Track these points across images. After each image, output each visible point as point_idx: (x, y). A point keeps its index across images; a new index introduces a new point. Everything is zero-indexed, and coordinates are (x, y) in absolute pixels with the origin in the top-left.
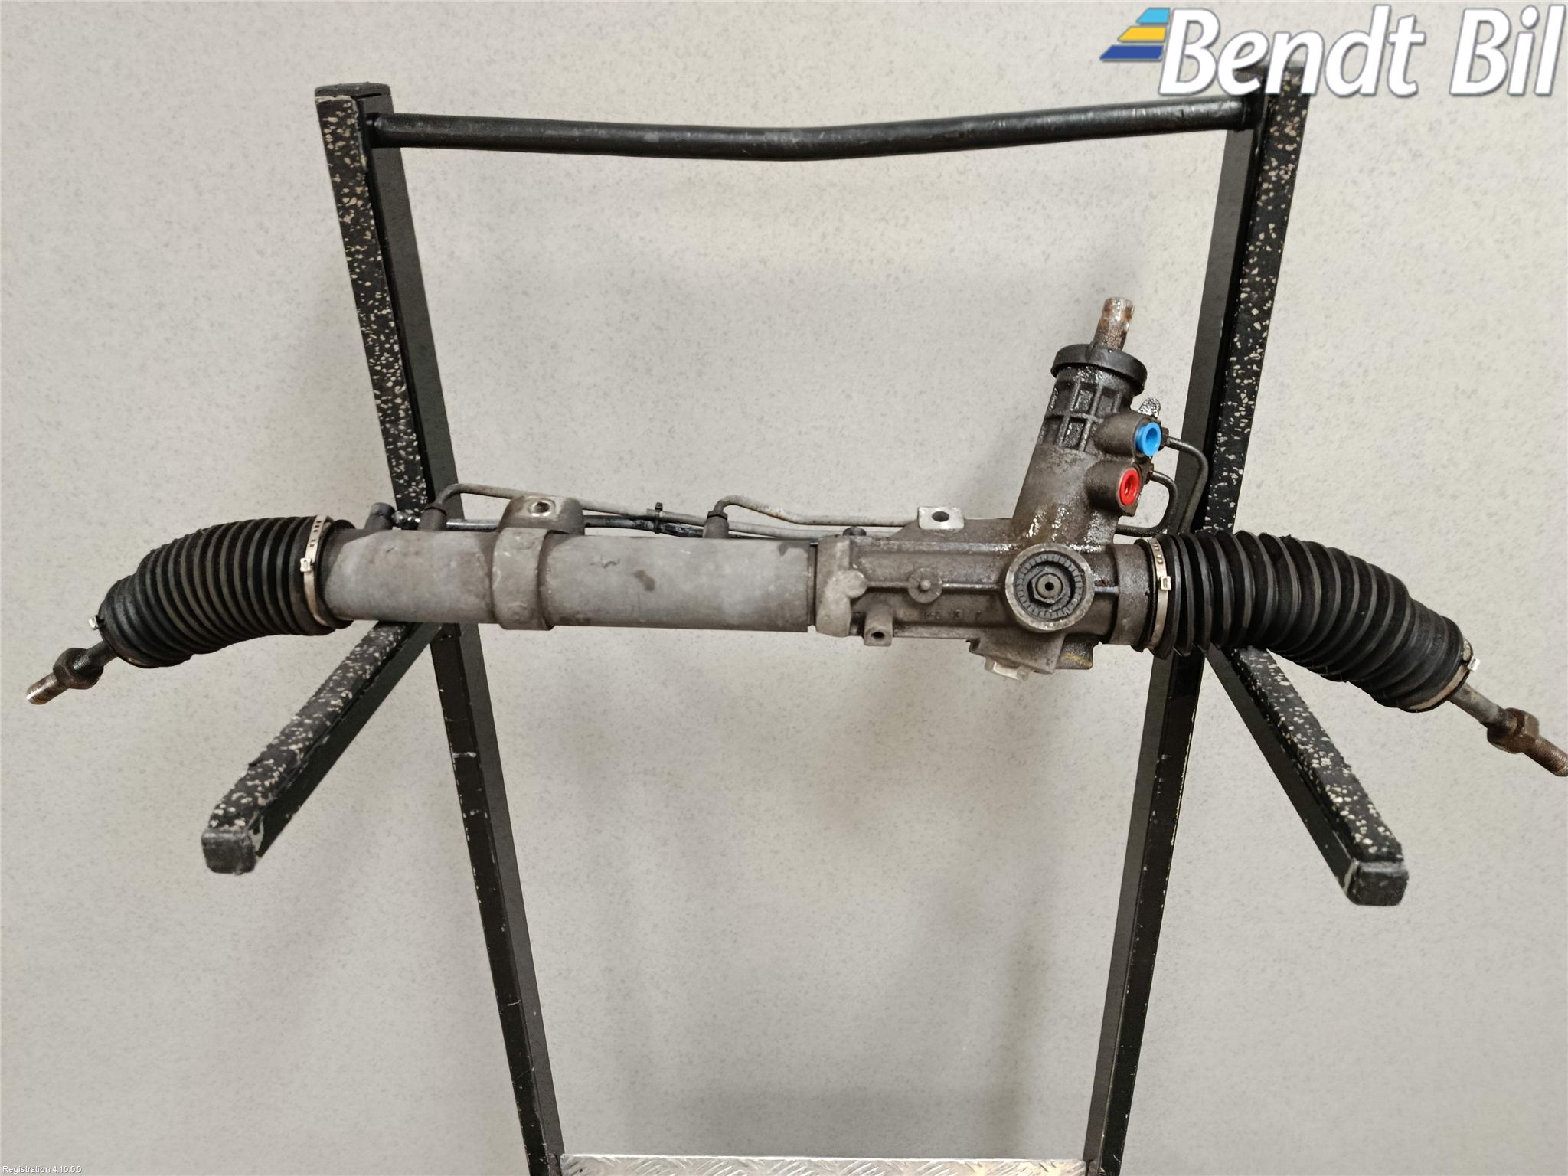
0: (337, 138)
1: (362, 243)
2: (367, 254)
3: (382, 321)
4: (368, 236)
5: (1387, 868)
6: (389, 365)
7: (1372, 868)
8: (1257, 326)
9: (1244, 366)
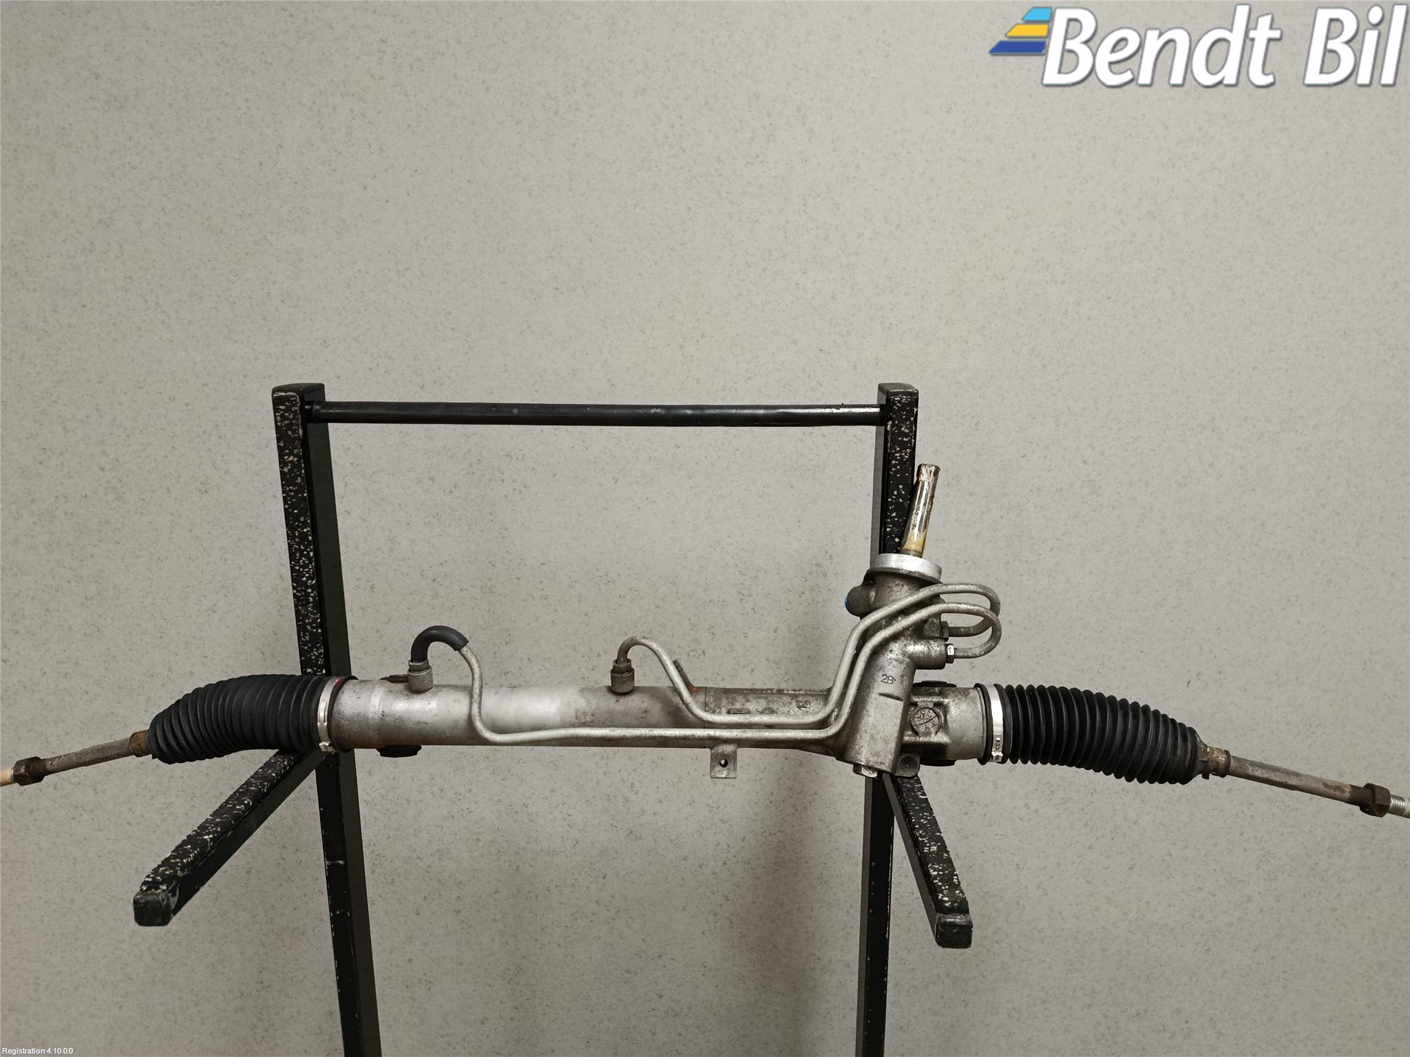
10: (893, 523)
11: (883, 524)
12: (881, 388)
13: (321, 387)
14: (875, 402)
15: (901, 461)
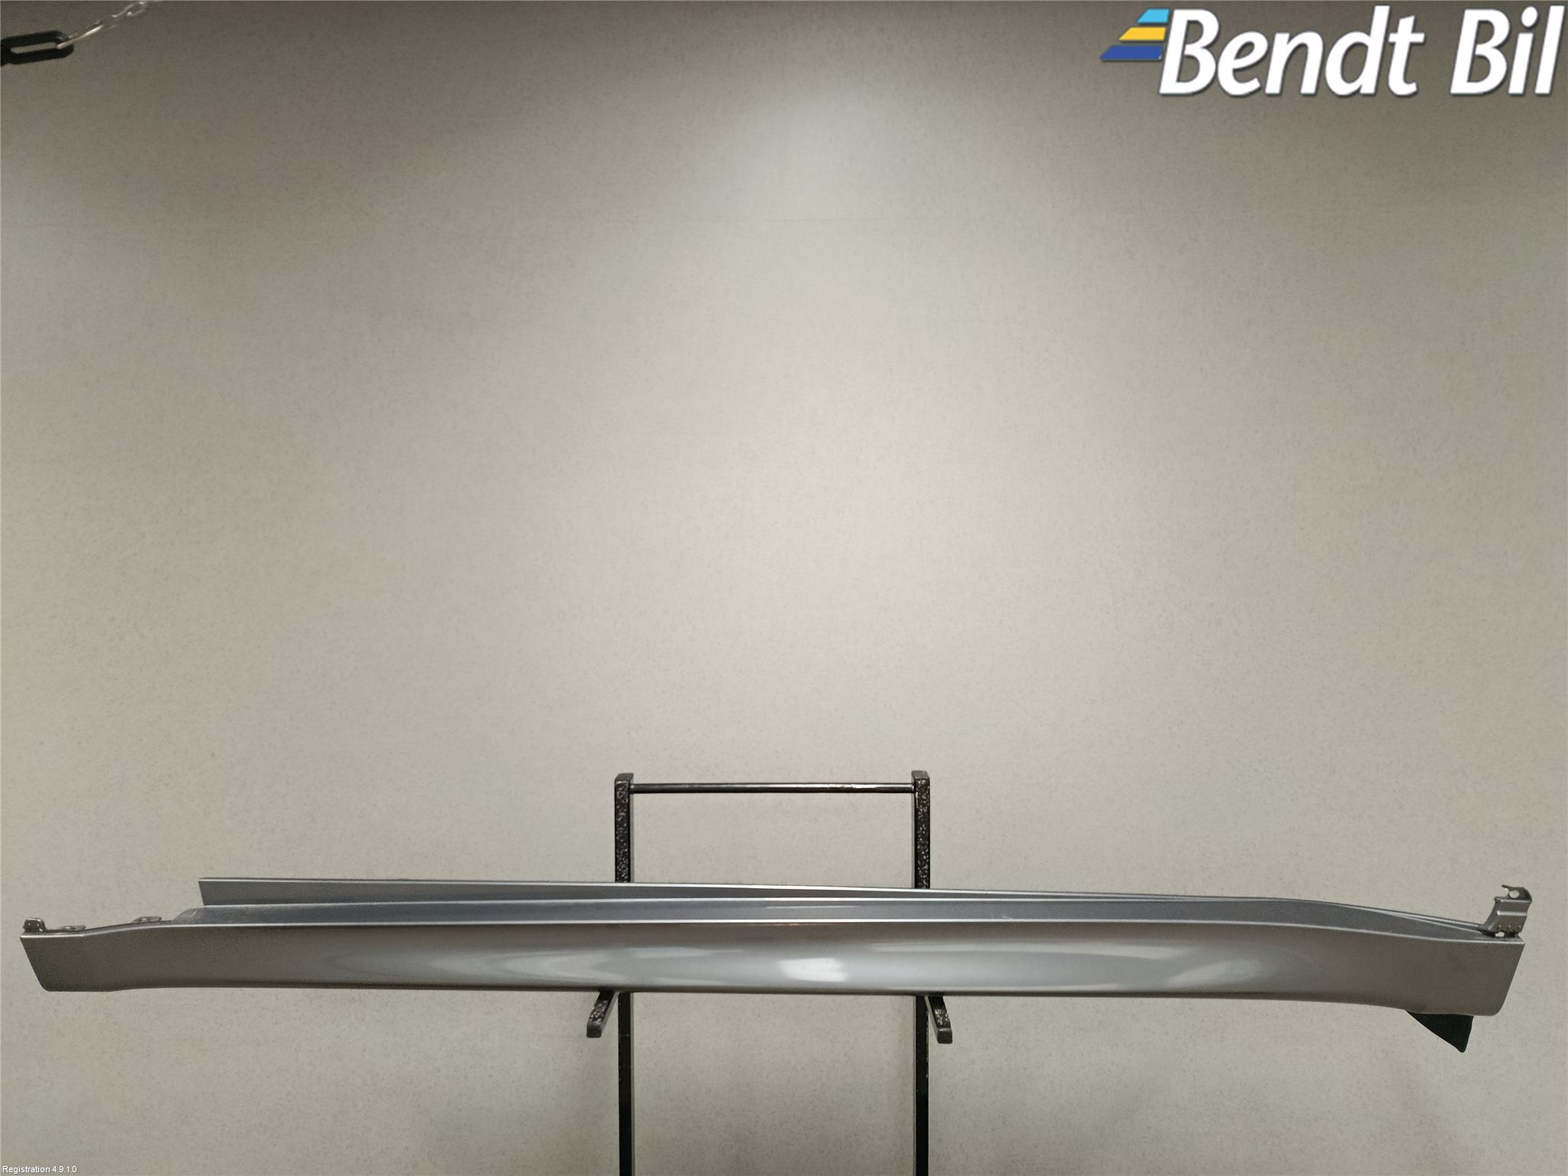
0: (621, 794)
1: (623, 827)
2: (624, 831)
3: (624, 853)
4: (625, 825)
5: (946, 1029)
6: (624, 869)
7: (941, 1030)
8: (925, 857)
9: (922, 871)
10: (922, 845)
11: (916, 845)
12: (914, 773)
13: (631, 775)
14: (910, 782)
15: (923, 812)
